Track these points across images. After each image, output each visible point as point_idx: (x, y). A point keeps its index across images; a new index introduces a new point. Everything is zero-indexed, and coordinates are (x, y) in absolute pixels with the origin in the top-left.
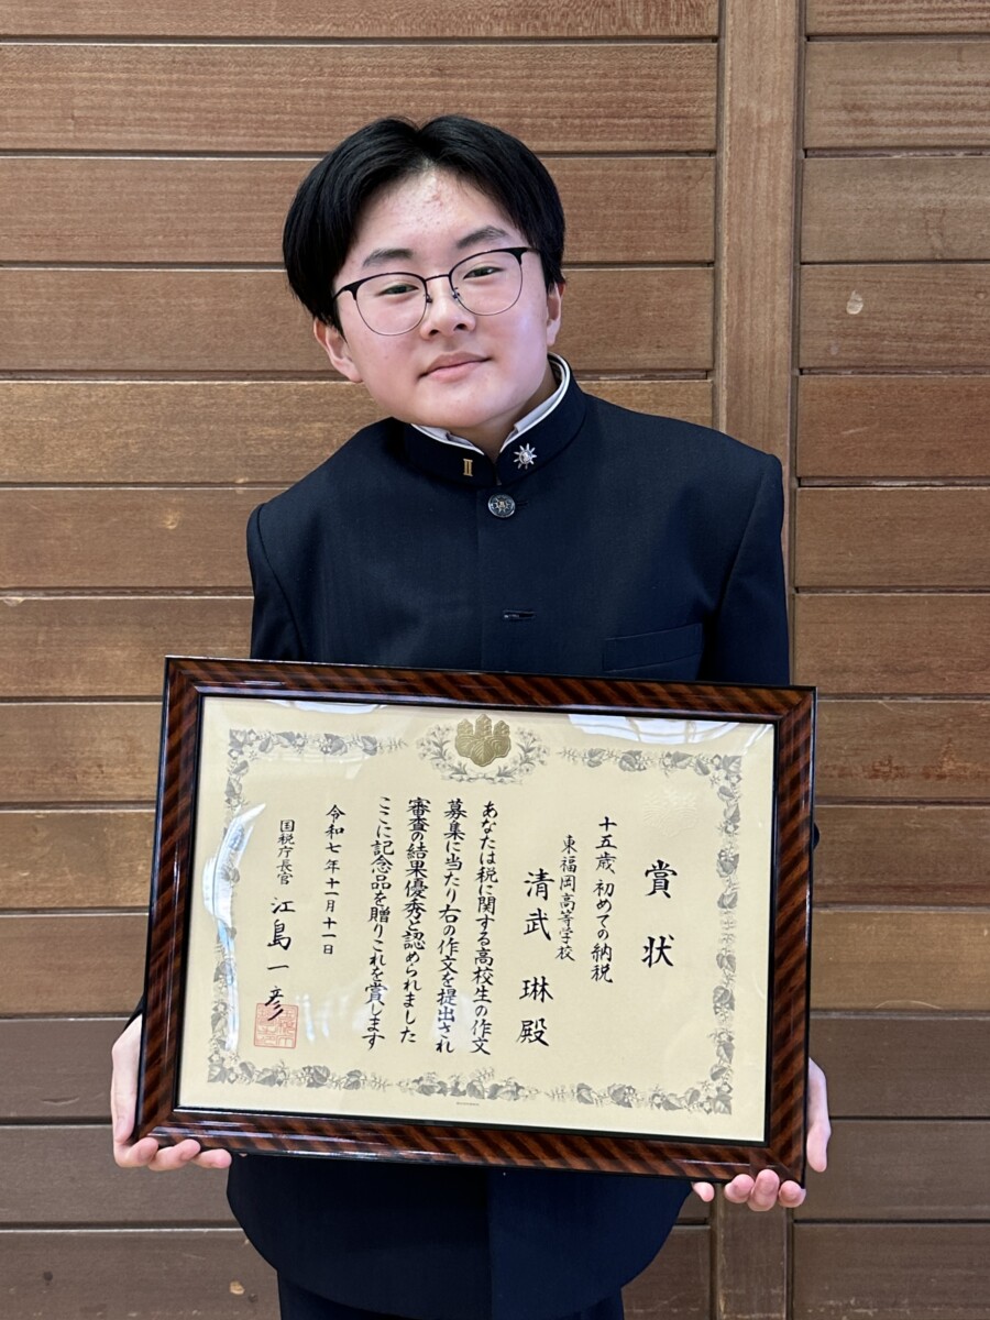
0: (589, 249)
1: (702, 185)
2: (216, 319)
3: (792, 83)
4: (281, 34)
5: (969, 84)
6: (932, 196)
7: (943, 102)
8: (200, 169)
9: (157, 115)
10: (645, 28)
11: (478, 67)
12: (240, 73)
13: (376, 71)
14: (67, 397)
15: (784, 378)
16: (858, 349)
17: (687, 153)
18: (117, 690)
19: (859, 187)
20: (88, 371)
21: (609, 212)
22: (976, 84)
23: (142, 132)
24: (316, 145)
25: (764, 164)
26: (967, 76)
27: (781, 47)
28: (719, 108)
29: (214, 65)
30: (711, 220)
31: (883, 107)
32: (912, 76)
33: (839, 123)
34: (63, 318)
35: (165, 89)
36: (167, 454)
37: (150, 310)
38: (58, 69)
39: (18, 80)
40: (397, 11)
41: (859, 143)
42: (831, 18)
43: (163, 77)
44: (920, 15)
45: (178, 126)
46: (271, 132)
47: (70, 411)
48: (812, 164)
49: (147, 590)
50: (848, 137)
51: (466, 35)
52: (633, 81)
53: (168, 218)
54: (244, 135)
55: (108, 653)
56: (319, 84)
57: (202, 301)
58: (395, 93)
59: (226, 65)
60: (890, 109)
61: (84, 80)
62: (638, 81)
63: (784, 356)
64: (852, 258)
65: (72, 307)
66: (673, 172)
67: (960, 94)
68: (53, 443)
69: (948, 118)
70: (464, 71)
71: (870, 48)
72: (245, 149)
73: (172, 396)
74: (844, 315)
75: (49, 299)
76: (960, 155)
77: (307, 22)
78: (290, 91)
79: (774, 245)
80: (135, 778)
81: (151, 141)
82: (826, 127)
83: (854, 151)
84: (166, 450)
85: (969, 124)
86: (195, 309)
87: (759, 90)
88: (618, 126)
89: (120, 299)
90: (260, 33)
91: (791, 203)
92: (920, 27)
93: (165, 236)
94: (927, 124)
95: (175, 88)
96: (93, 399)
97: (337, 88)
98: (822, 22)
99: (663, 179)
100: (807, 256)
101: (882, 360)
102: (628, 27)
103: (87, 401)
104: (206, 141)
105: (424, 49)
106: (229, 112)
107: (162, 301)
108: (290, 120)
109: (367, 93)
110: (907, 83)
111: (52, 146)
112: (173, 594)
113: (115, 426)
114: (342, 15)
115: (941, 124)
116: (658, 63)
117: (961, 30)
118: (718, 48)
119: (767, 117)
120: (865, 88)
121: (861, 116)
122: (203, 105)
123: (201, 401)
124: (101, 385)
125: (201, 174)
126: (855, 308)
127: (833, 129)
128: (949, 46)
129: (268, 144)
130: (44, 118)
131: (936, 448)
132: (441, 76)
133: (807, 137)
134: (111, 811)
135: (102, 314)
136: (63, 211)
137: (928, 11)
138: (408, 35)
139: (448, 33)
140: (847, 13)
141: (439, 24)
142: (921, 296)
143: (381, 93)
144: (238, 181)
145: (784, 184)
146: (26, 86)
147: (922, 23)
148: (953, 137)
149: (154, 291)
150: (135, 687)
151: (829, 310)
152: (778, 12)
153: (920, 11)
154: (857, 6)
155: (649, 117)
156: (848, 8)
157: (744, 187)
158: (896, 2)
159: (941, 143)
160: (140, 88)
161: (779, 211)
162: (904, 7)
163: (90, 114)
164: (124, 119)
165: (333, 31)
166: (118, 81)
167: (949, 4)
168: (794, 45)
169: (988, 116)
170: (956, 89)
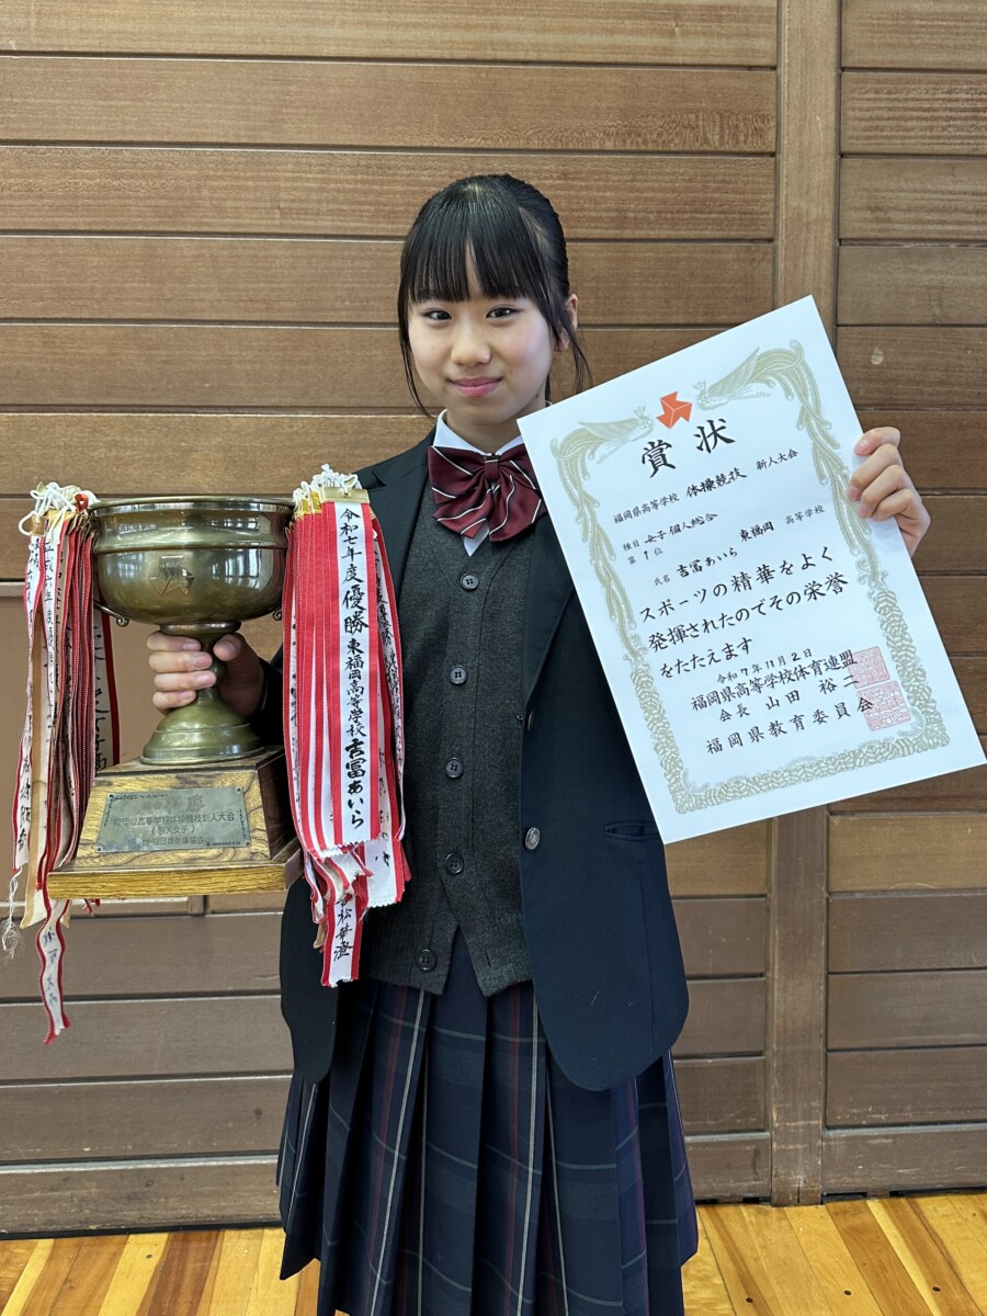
0: (677, 313)
1: (763, 264)
2: (390, 366)
3: (832, 191)
4: (442, 145)
5: (960, 193)
6: (933, 276)
7: (941, 207)
8: (379, 249)
9: (345, 207)
10: (721, 145)
11: (593, 172)
12: (409, 175)
14: (274, 426)
16: (880, 392)
17: (752, 241)
19: (880, 269)
20: (290, 407)
21: (692, 286)
22: (965, 193)
23: (333, 220)
25: (811, 250)
26: (958, 188)
27: (824, 161)
28: (777, 207)
29: (389, 169)
30: (770, 292)
31: (897, 209)
32: (918, 186)
33: (865, 220)
34: (271, 365)
35: (352, 186)
37: (340, 359)
38: (265, 171)
39: (237, 178)
40: (532, 129)
41: (880, 235)
42: (859, 141)
43: (350, 177)
44: (926, 141)
45: (362, 216)
47: (276, 438)
48: (845, 251)
50: (872, 230)
51: (585, 148)
52: (712, 185)
53: (353, 288)
57: (380, 352)
59: (399, 169)
60: (903, 210)
61: (287, 179)
62: (716, 185)
64: (875, 322)
65: (277, 357)
66: (741, 256)
67: (954, 200)
68: (263, 463)
69: (945, 219)
70: (584, 175)
71: (888, 164)
73: (356, 427)
74: (869, 365)
75: (260, 351)
76: (953, 246)
77: (462, 136)
81: (341, 228)
82: (855, 224)
83: (876, 241)
85: (959, 223)
86: (373, 358)
87: (807, 193)
88: (700, 219)
89: (316, 351)
90: (426, 144)
91: (831, 279)
92: (926, 149)
93: (351, 302)
94: (929, 222)
95: (359, 186)
96: (295, 429)
98: (852, 143)
99: (734, 261)
100: (841, 321)
101: (897, 400)
102: (709, 144)
103: (290, 430)
104: (384, 227)
105: (552, 158)
106: (402, 205)
107: (349, 352)
110: (915, 191)
111: (263, 230)
113: (311, 450)
114: (489, 131)
115: (939, 222)
116: (731, 172)
117: (954, 152)
118: (775, 162)
119: (814, 216)
120: (883, 194)
121: (881, 214)
122: (381, 199)
124: (301, 418)
125: (379, 254)
126: (877, 360)
127: (861, 224)
128: (946, 164)
130: (256, 208)
131: (937, 467)
133: (842, 230)
135: (301, 362)
136: (272, 282)
137: (930, 138)
138: (540, 147)
139: (571, 146)
140: (871, 138)
141: (564, 139)
142: (925, 351)
145: (826, 265)
146: (241, 183)
147: (926, 147)
148: (948, 232)
149: (343, 345)
151: (858, 361)
152: (821, 134)
153: (925, 137)
154: (879, 133)
155: (724, 213)
156: (872, 134)
157: (796, 266)
158: (907, 130)
159: (940, 236)
160: (332, 186)
161: (822, 285)
162: (912, 133)
163: (292, 206)
164: (319, 209)
165: (482, 144)
166: (315, 180)
167: (946, 133)
168: (834, 160)
169: (973, 217)
170: (951, 197)
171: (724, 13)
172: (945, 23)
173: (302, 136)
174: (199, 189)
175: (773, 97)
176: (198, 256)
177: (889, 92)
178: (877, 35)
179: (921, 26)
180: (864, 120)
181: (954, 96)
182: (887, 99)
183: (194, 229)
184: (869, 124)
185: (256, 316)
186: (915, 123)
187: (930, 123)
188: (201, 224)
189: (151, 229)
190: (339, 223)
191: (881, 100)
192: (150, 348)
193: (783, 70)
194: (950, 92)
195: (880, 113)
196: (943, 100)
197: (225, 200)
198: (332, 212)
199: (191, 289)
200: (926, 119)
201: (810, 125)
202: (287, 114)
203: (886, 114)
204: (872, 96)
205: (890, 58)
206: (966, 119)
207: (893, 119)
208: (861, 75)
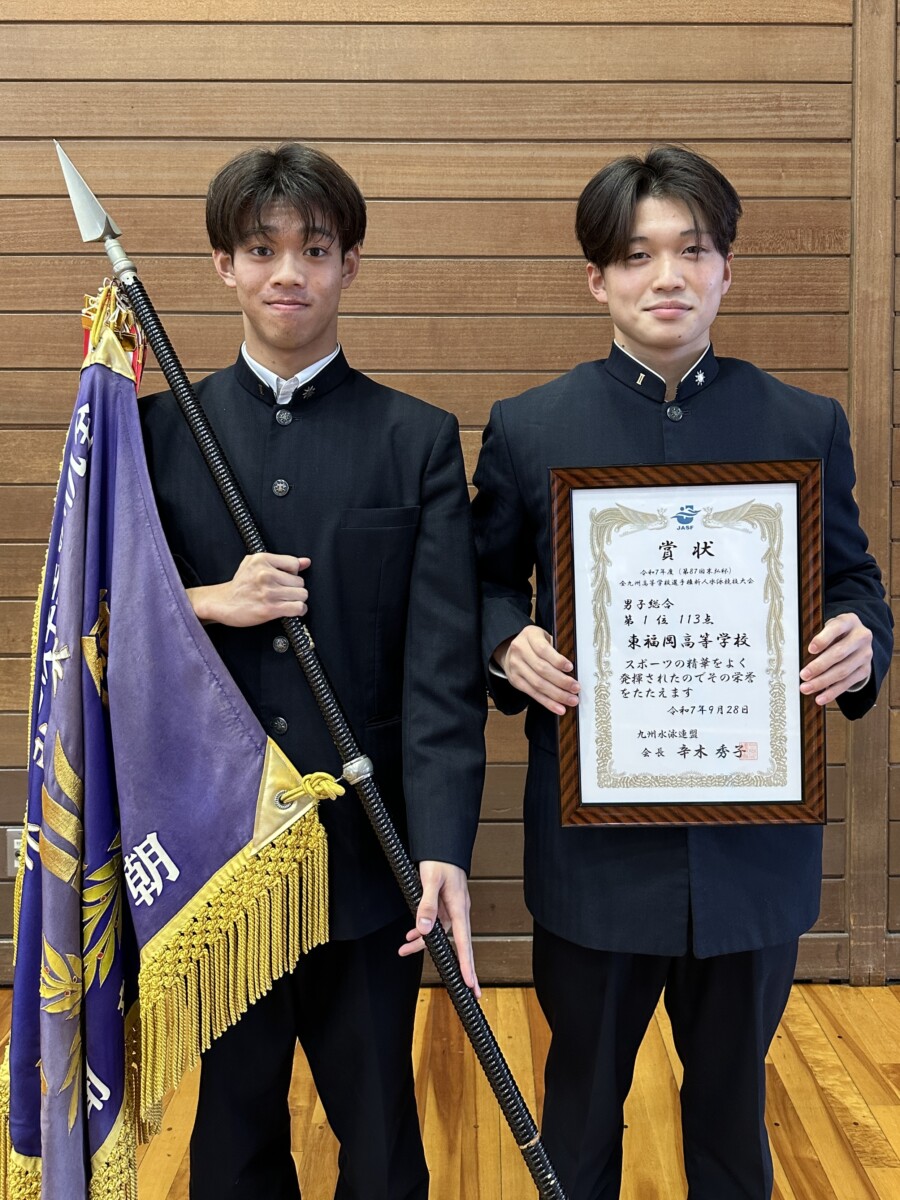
0: (782, 362)
1: (842, 329)
9: (559, 295)
10: (812, 250)
15: (887, 429)
17: (834, 313)
21: (793, 343)
25: (875, 319)
28: (851, 290)
30: (847, 347)
38: (509, 273)
39: (490, 278)
52: (807, 276)
61: (522, 278)
62: (809, 277)
63: (886, 417)
66: (827, 323)
79: (881, 360)
81: (555, 309)
87: (873, 282)
88: (798, 299)
91: (890, 339)
99: (821, 327)
102: (804, 250)
111: (505, 311)
116: (819, 267)
118: (850, 260)
119: (877, 295)
130: (501, 298)
136: (510, 344)
145: (886, 329)
146: (493, 281)
155: (814, 295)
157: (865, 331)
160: (551, 282)
161: (884, 344)
166: (540, 279)
168: (890, 260)
171: (815, 162)
174: (465, 286)
175: (849, 218)
176: (464, 329)
183: (462, 311)
185: (500, 367)
188: (466, 308)
189: (434, 312)
192: (431, 388)
193: (855, 199)
197: (482, 293)
198: (551, 299)
199: (459, 350)
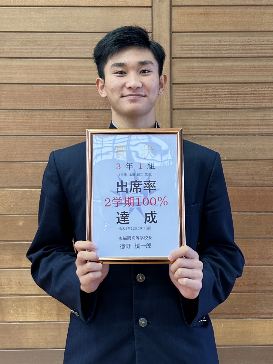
2: (33, 174)
3: (169, 120)
4: (50, 108)
5: (210, 120)
7: (204, 124)
8: (30, 139)
11: (97, 116)
12: (40, 117)
13: (73, 117)
18: (6, 266)
20: (2, 187)
23: (17, 131)
24: (58, 134)
26: (210, 118)
27: (167, 112)
29: (34, 115)
31: (191, 125)
32: (197, 118)
35: (22, 121)
36: (20, 207)
37: (17, 172)
40: (77, 103)
41: (185, 133)
42: (178, 105)
43: (22, 118)
45: (25, 129)
46: (47, 131)
49: (14, 241)
51: (94, 109)
53: (22, 151)
54: (41, 131)
55: (4, 257)
56: (59, 120)
57: (30, 170)
58: (77, 122)
59: (37, 116)
60: (192, 126)
67: (209, 122)
69: (206, 128)
70: (93, 117)
71: (187, 112)
72: (41, 134)
73: (22, 193)
76: (209, 136)
77: (56, 106)
78: (52, 121)
80: (10, 288)
84: (20, 206)
85: (211, 129)
86: (28, 172)
89: (10, 170)
90: (45, 108)
92: (199, 107)
93: (21, 155)
94: (201, 129)
96: (3, 194)
97: (63, 121)
98: (176, 106)
103: (1, 194)
104: (32, 133)
105: (84, 112)
106: (38, 126)
107: (20, 170)
108: (52, 128)
109: (71, 121)
110: (196, 120)
112: (21, 242)
113: (8, 200)
114: (65, 104)
115: (204, 129)
117: (208, 108)
120: (186, 121)
121: (186, 127)
122: (31, 124)
123: (29, 194)
124: (5, 191)
125: (31, 140)
128: (206, 111)
129: (47, 133)
132: (88, 118)
134: (4, 297)
135: (5, 173)
137: (200, 104)
138: (80, 108)
139: (89, 108)
140: (182, 104)
141: (87, 106)
143: (74, 122)
144: (39, 142)
147: (199, 106)
148: (207, 132)
149: (18, 168)
150: (11, 265)
152: (166, 104)
153: (199, 103)
154: (184, 103)
156: (182, 103)
158: (193, 101)
159: (205, 133)
162: (195, 102)
163: (4, 127)
164: (12, 128)
165: (63, 108)
167: (205, 102)
169: (215, 127)
170: (208, 121)
172: (204, 69)
173: (8, 106)
177: (187, 90)
178: (183, 74)
179: (197, 70)
180: (179, 99)
181: (208, 91)
182: (186, 92)
184: (181, 100)
186: (196, 99)
187: (200, 99)
190: (18, 132)
191: (185, 93)
194: (206, 90)
195: (185, 96)
196: (204, 92)
200: (199, 98)
201: (162, 101)
202: (3, 100)
203: (186, 97)
204: (182, 91)
205: (187, 80)
206: (212, 98)
207: (188, 98)
208: (178, 85)
